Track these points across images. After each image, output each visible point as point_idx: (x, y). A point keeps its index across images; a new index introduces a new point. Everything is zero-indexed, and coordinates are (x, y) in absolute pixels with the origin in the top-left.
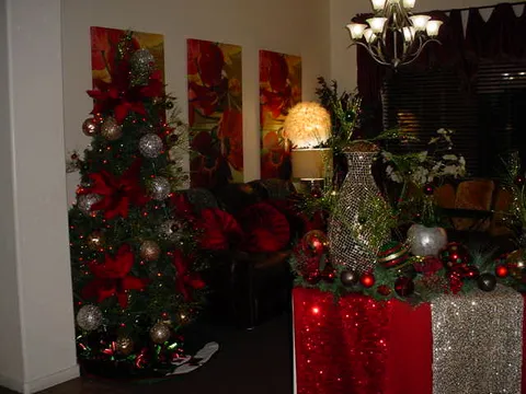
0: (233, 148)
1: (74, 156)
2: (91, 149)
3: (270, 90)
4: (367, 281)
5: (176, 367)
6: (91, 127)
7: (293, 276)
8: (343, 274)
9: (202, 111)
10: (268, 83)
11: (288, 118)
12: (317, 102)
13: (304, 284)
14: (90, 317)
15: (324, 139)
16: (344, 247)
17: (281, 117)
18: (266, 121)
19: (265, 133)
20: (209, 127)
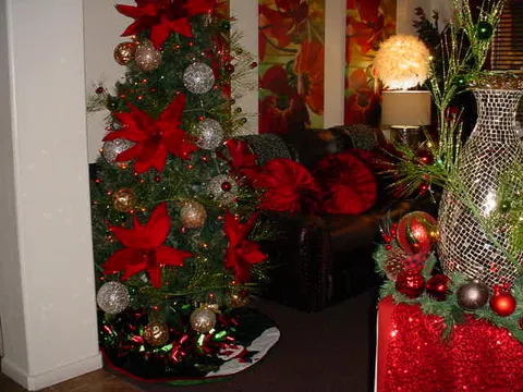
0: (311, 86)
1: (100, 90)
2: (123, 81)
3: (358, 19)
4: (503, 304)
5: (222, 362)
6: (125, 53)
7: (382, 280)
8: (462, 290)
9: (275, 41)
10: (357, 11)
11: (379, 54)
12: (414, 36)
13: (398, 298)
14: (113, 298)
15: (421, 80)
16: (466, 245)
17: (371, 52)
18: (353, 56)
19: (352, 70)
20: (284, 60)
